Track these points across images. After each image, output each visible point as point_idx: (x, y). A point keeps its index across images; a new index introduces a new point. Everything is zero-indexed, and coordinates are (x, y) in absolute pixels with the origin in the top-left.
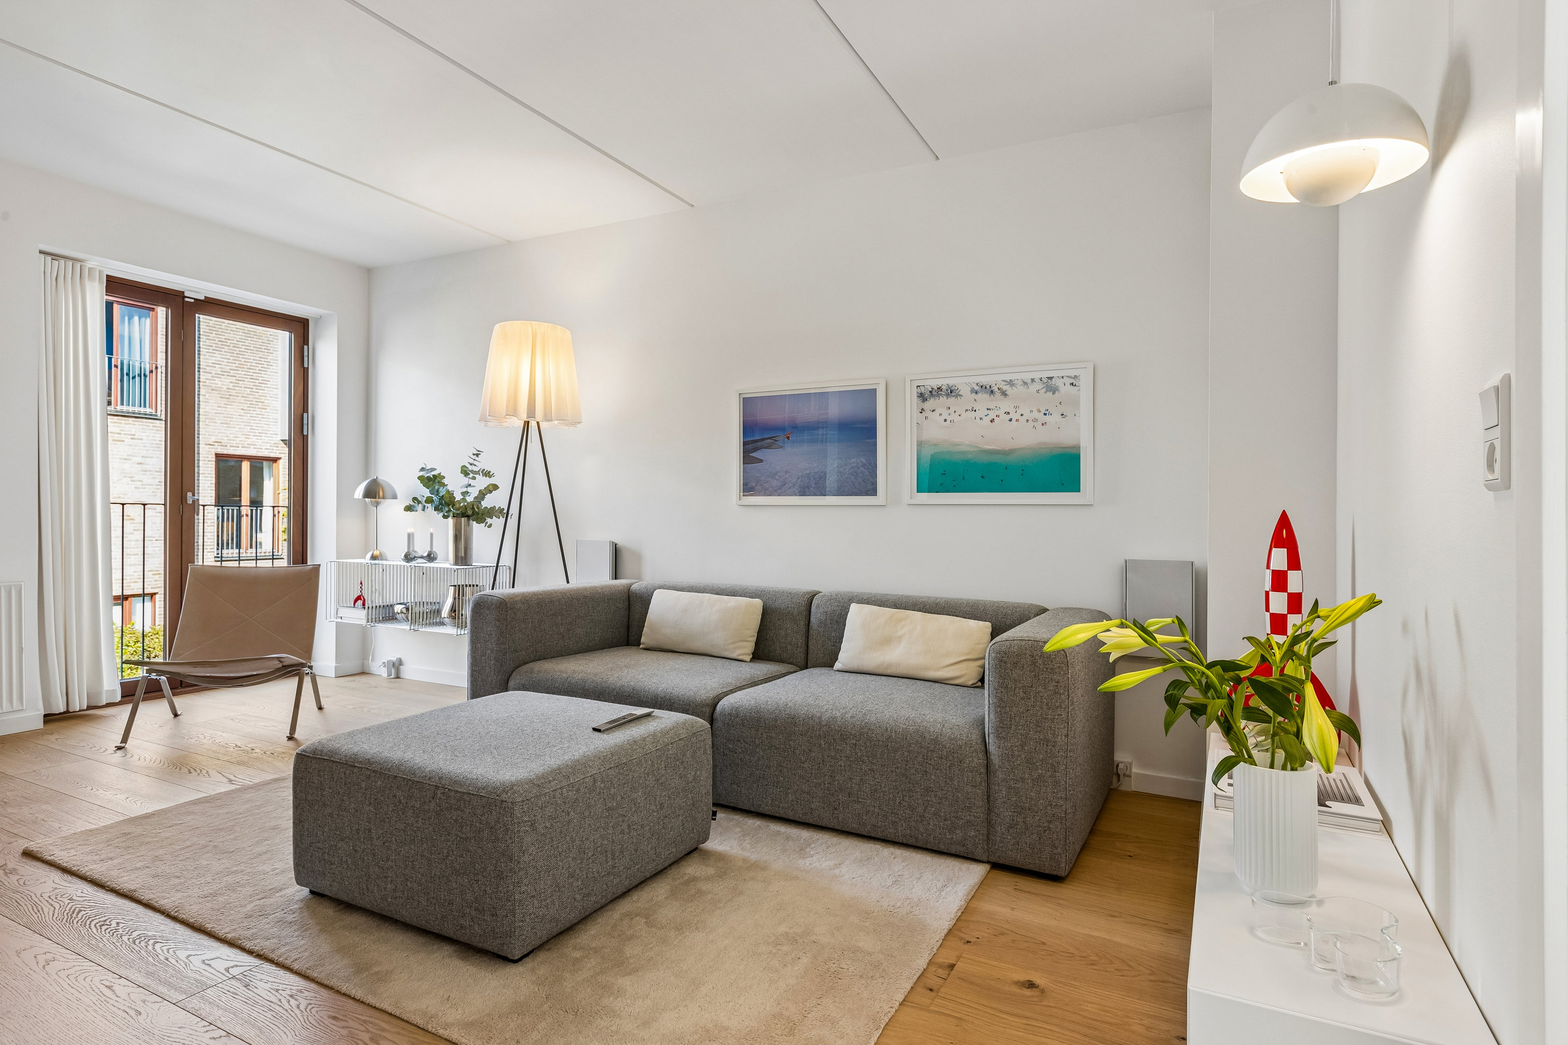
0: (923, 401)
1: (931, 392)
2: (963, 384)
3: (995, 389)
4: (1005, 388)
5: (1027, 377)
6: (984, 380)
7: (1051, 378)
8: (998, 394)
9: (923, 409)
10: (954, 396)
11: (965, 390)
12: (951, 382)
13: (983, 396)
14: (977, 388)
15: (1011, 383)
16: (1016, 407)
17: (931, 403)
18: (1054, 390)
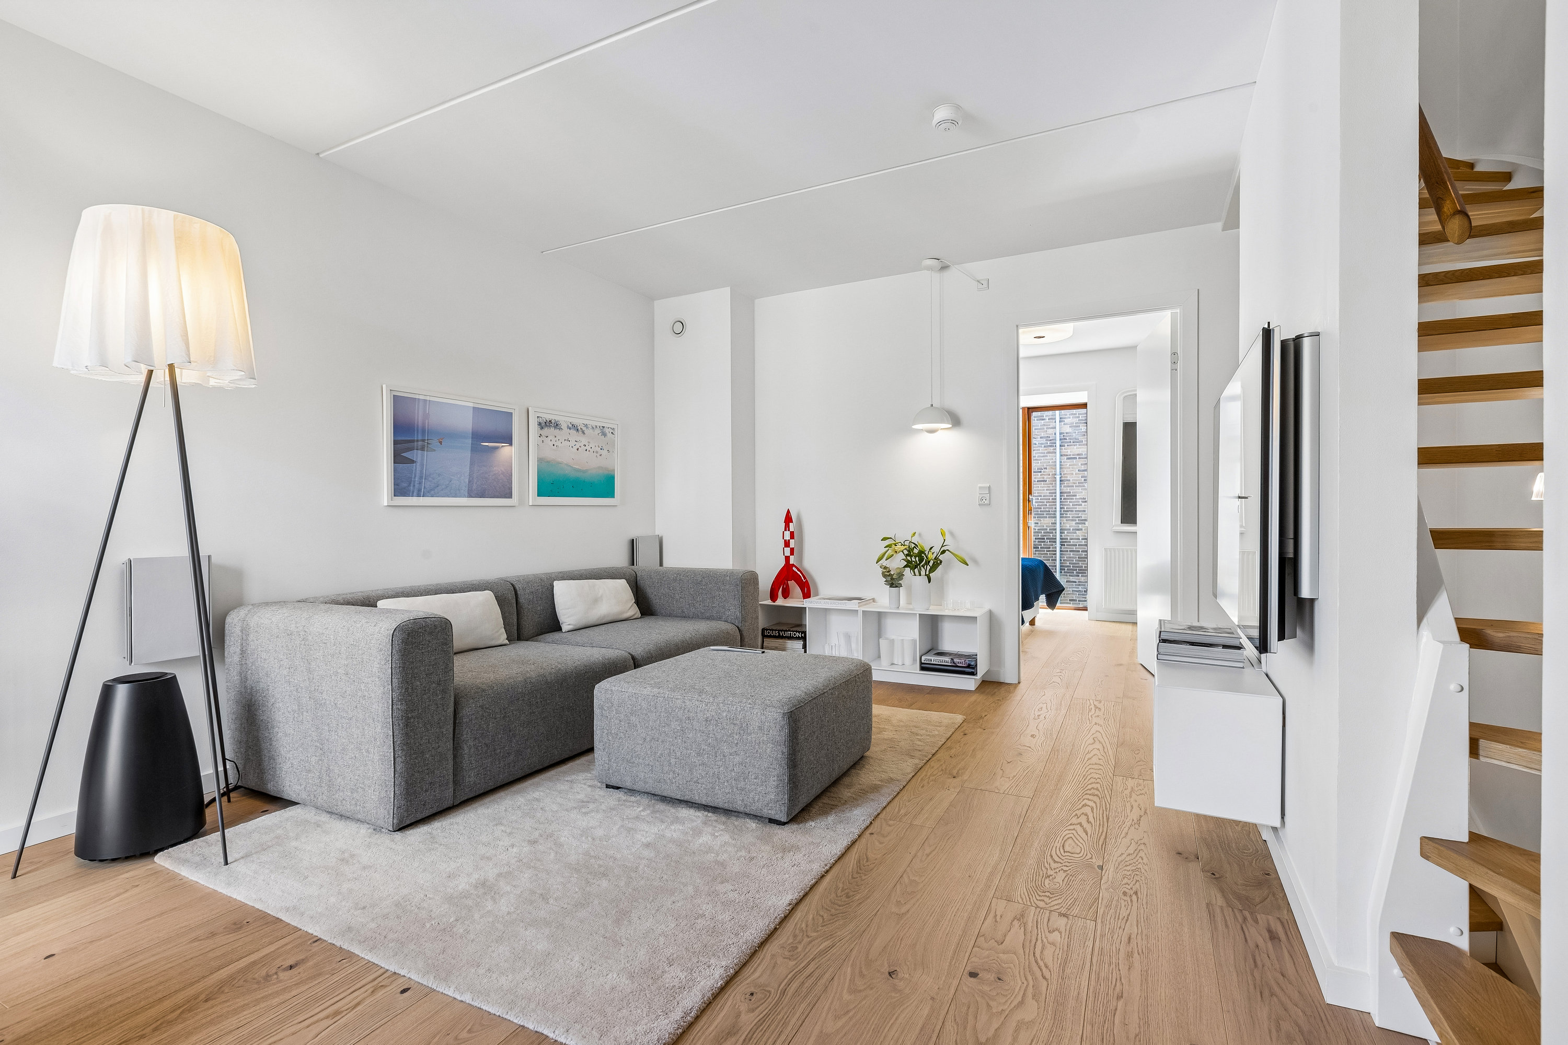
0: (541, 429)
1: (545, 423)
2: (564, 421)
3: (579, 428)
4: (584, 429)
5: (594, 424)
6: (575, 422)
7: (603, 427)
8: (580, 432)
9: (541, 435)
10: (558, 428)
11: (564, 426)
12: (557, 418)
13: (573, 432)
14: (570, 426)
15: (586, 426)
16: (589, 442)
17: (546, 431)
18: (604, 434)
